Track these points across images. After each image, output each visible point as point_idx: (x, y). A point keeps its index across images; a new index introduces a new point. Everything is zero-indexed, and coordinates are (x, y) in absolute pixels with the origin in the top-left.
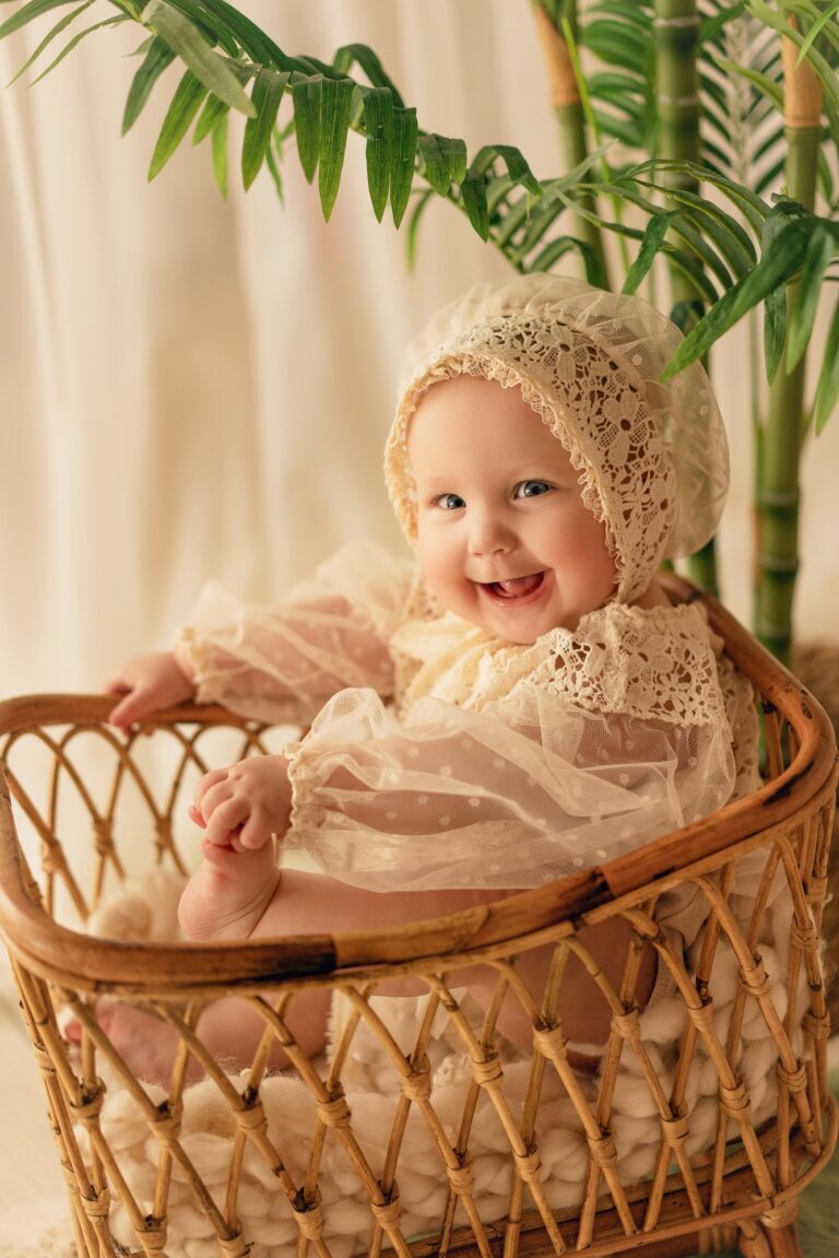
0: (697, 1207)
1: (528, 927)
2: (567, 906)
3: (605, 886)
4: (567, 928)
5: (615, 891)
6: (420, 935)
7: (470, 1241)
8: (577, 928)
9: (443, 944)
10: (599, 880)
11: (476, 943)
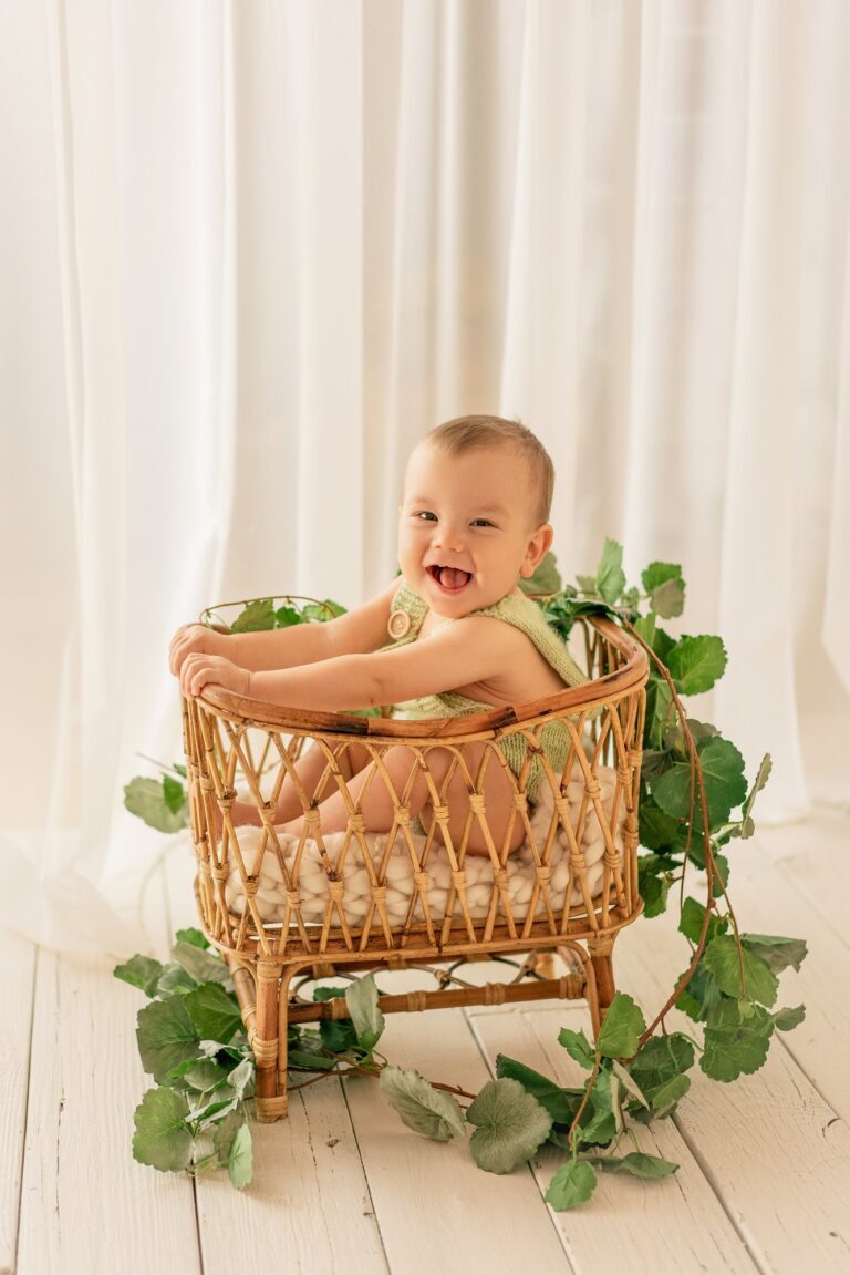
0: (554, 930)
1: (471, 730)
2: (492, 722)
3: (513, 714)
4: (491, 734)
5: (519, 719)
6: (414, 723)
7: (423, 929)
8: (496, 735)
9: (424, 731)
10: (511, 711)
11: (441, 734)
